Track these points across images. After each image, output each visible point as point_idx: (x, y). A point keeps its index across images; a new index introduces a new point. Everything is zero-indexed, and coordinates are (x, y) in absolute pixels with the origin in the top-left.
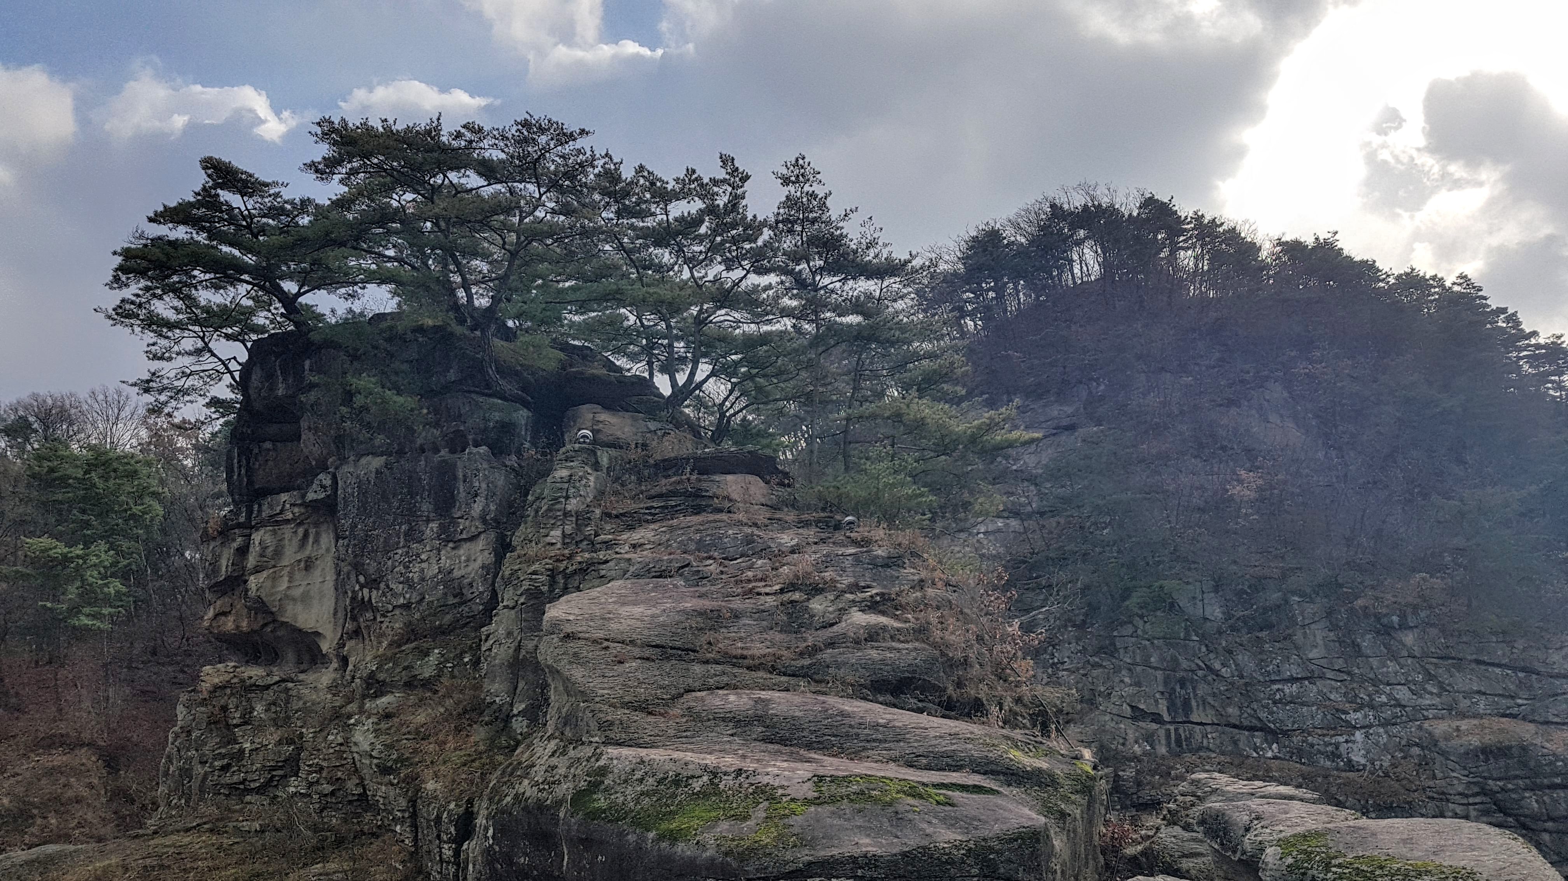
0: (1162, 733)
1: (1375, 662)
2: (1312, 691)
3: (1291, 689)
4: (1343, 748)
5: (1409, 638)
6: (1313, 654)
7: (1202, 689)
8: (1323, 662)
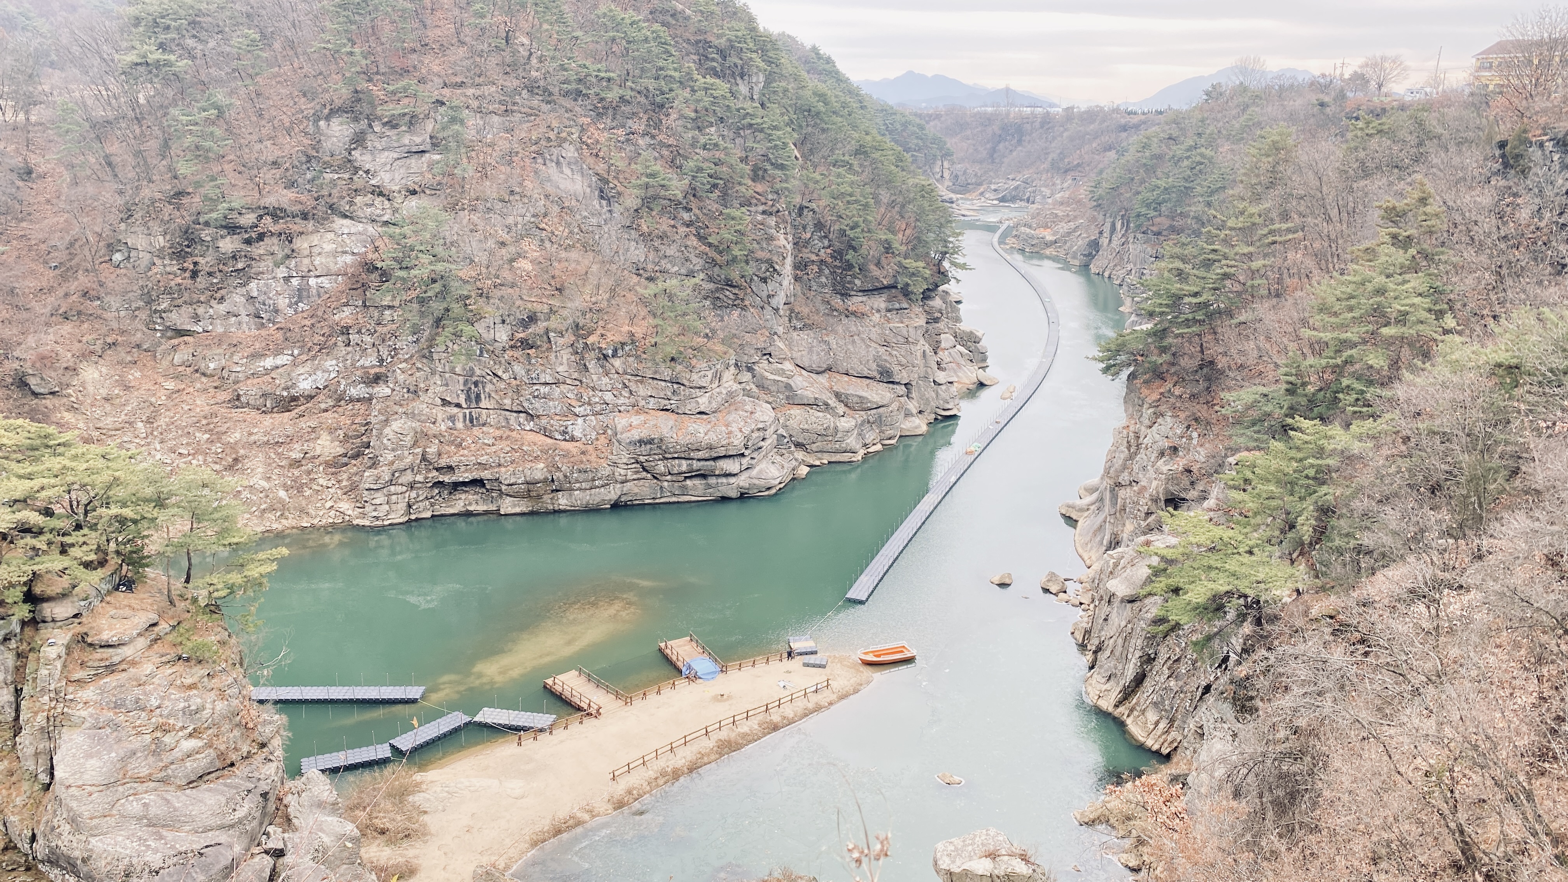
0: (461, 415)
1: (595, 377)
2: (557, 391)
3: (544, 390)
4: (570, 429)
5: (617, 363)
6: (560, 369)
7: (489, 387)
8: (566, 374)
